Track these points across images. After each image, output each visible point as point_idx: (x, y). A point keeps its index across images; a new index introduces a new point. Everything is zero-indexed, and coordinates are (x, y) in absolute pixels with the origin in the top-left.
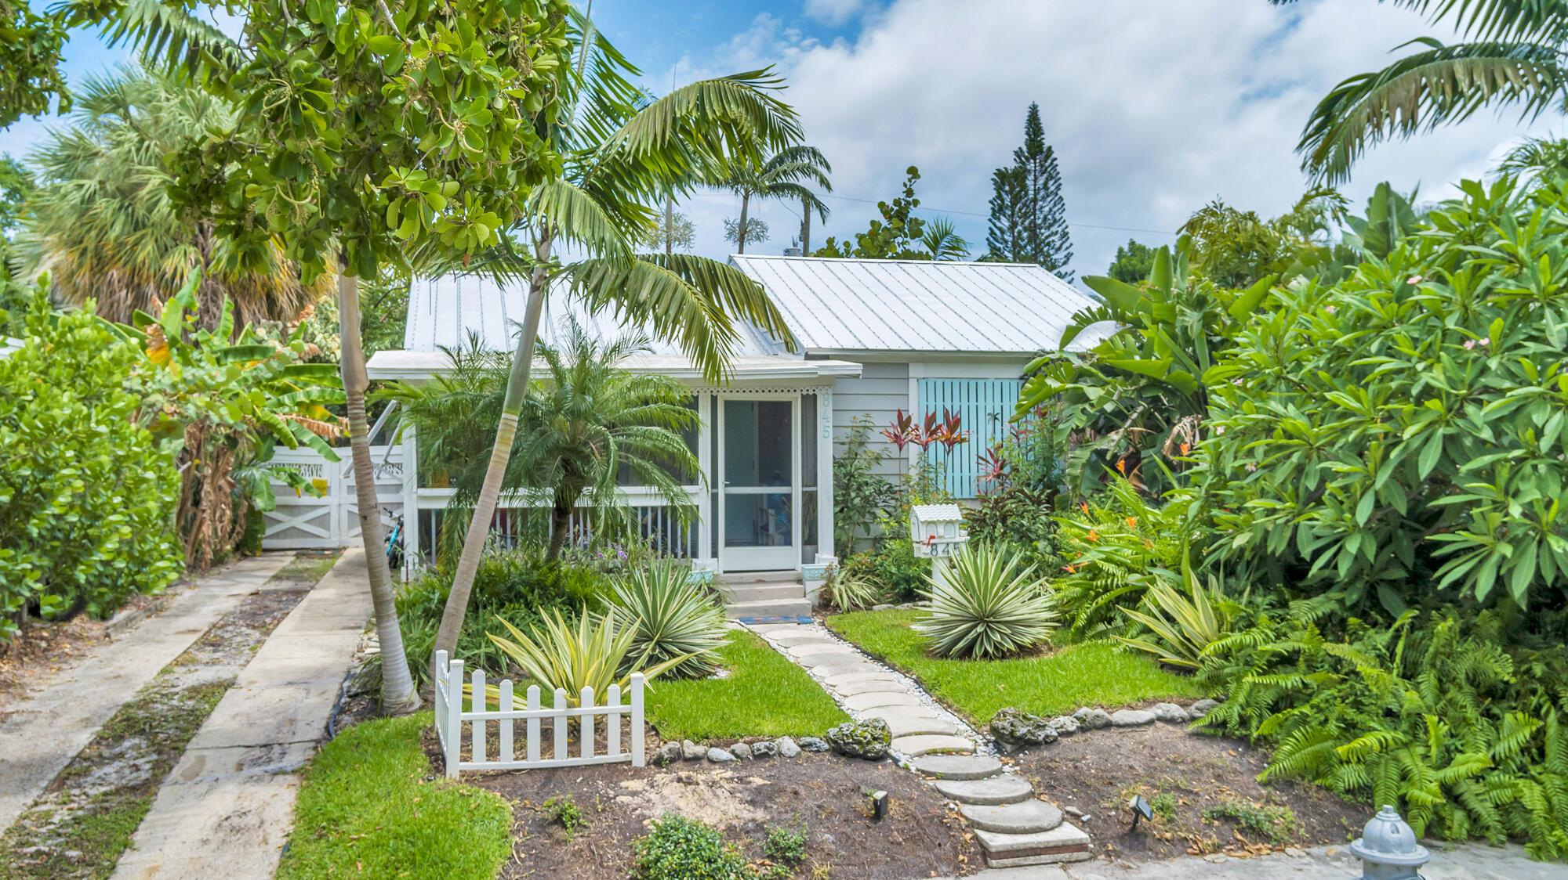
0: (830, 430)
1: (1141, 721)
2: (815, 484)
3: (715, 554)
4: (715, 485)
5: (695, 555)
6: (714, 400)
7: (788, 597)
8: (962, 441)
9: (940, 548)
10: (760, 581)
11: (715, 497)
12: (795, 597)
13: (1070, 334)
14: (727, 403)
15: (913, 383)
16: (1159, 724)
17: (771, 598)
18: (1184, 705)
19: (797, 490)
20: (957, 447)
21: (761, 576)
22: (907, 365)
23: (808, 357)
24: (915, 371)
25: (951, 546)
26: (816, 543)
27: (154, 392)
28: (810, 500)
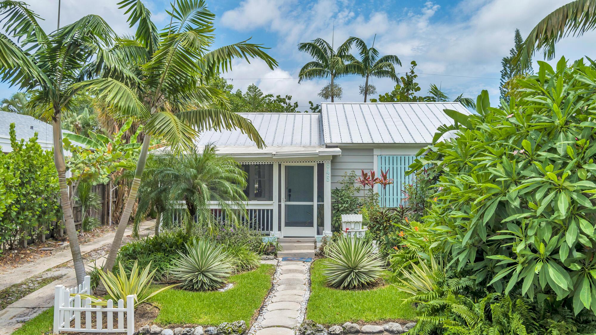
0: (330, 178)
1: (374, 331)
2: (323, 201)
3: (280, 229)
4: (280, 201)
5: (272, 229)
6: (280, 166)
7: (307, 249)
8: (389, 183)
9: (352, 234)
10: (298, 242)
11: (280, 206)
12: (311, 249)
13: (437, 136)
14: (286, 167)
15: (375, 157)
16: (386, 333)
17: (300, 249)
18: (403, 324)
19: (315, 203)
20: (387, 186)
21: (299, 239)
22: (372, 150)
23: (327, 147)
24: (376, 152)
25: (358, 233)
26: (323, 226)
27: (79, 163)
28: (321, 208)
